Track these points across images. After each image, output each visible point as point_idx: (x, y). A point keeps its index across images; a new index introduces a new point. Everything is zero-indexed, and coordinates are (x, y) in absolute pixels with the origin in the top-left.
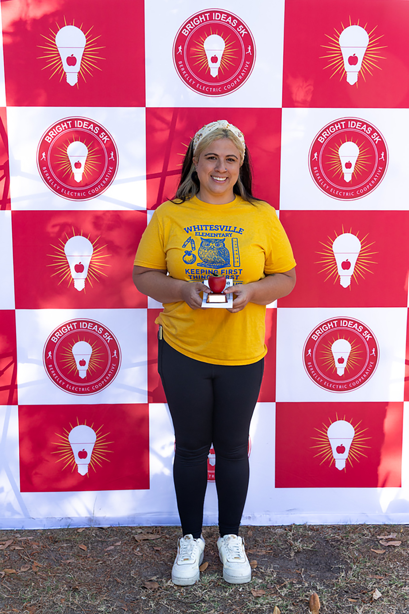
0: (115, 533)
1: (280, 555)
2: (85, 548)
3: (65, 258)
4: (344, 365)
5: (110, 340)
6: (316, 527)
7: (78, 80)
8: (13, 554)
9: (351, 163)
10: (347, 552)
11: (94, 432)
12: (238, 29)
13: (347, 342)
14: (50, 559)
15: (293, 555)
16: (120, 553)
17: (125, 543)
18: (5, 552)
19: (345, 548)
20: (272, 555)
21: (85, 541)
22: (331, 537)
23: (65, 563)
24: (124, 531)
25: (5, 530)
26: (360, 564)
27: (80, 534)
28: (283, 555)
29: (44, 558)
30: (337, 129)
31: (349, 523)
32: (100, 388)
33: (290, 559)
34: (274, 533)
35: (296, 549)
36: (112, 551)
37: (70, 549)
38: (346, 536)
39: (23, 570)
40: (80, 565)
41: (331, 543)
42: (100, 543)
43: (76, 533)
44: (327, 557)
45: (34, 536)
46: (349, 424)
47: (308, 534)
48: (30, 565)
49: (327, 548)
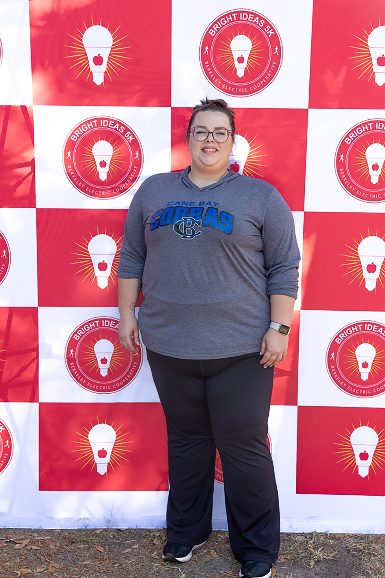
0: (133, 535)
1: (300, 563)
2: (102, 550)
3: (88, 256)
4: (369, 369)
6: (338, 535)
7: (104, 79)
8: (30, 553)
9: (378, 165)
10: (369, 562)
11: (114, 431)
12: (265, 29)
13: (372, 346)
14: (66, 560)
15: (313, 564)
16: (136, 556)
17: (143, 546)
18: (22, 551)
19: (367, 559)
20: (292, 563)
21: (102, 543)
22: (353, 547)
23: (82, 564)
24: (141, 533)
25: (23, 529)
26: (381, 575)
27: (98, 535)
28: (303, 564)
29: (60, 559)
30: (364, 131)
31: (372, 533)
32: (121, 387)
33: (309, 567)
34: (294, 540)
35: (316, 558)
36: (129, 554)
37: (87, 551)
38: (368, 546)
39: (39, 570)
40: (96, 567)
41: (352, 553)
42: (118, 545)
43: (93, 534)
44: (348, 567)
45: (51, 535)
46: (373, 430)
47: (329, 542)
48: (46, 565)
49: (348, 558)
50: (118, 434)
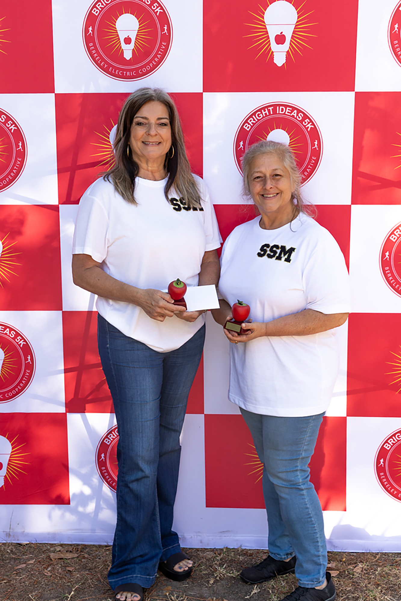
0: (32, 550)
1: (200, 582)
5: (23, 344)
6: (251, 551)
11: (9, 442)
12: (152, 7)
15: (212, 582)
17: (39, 562)
24: (42, 548)
28: (203, 583)
30: (264, 115)
32: (14, 396)
33: (209, 586)
34: (201, 556)
35: (217, 576)
36: (22, 569)
42: (13, 561)
47: (239, 559)
50: (13, 446)
